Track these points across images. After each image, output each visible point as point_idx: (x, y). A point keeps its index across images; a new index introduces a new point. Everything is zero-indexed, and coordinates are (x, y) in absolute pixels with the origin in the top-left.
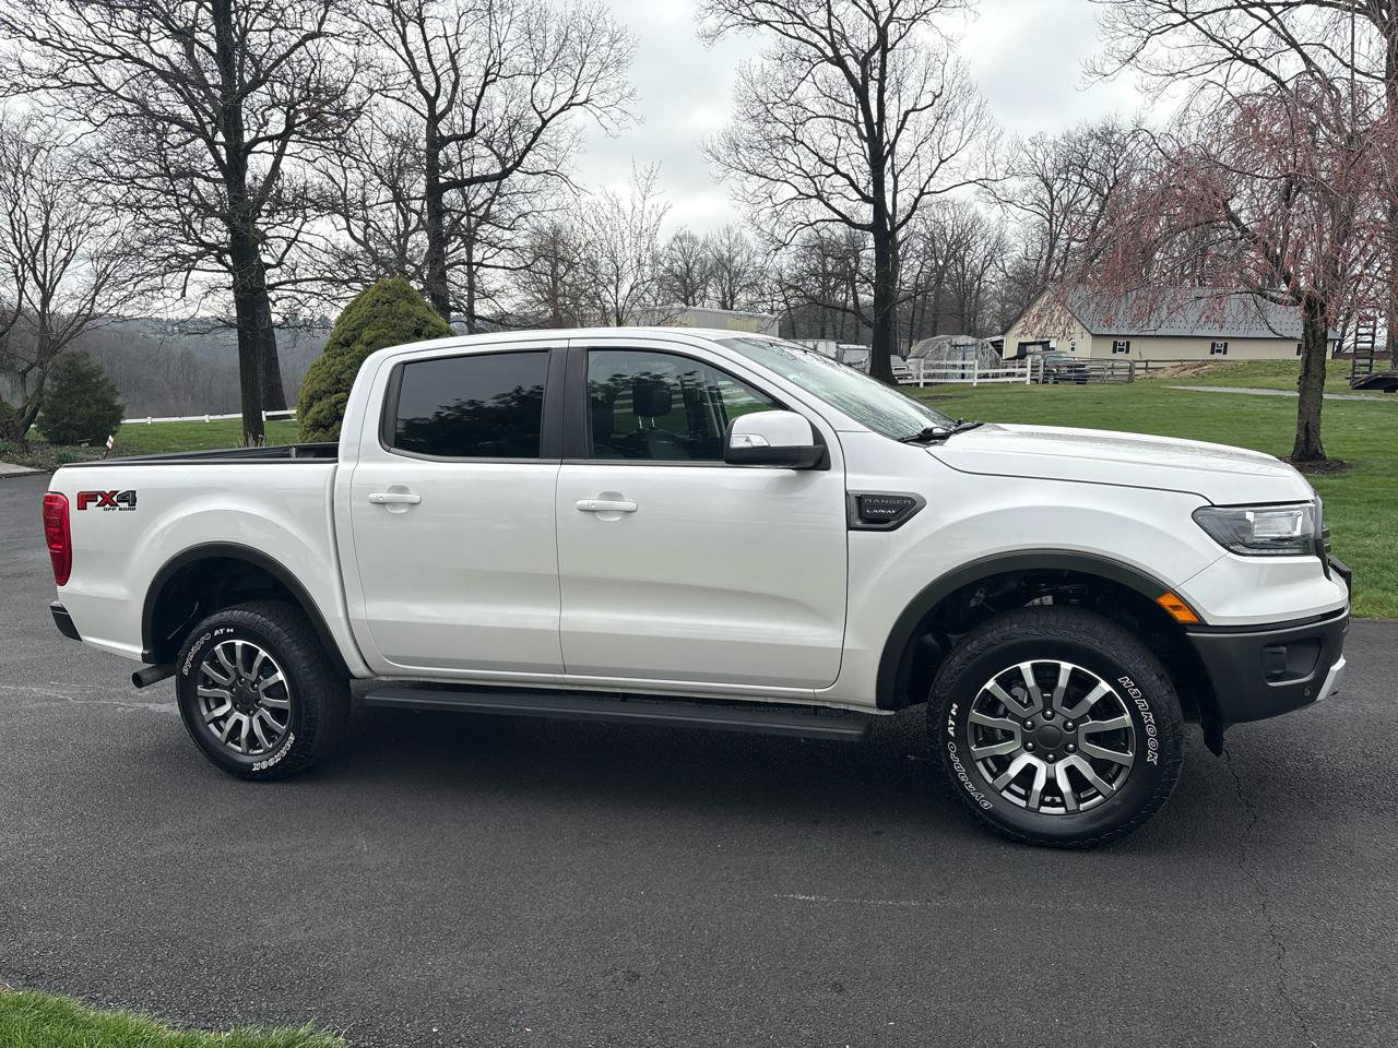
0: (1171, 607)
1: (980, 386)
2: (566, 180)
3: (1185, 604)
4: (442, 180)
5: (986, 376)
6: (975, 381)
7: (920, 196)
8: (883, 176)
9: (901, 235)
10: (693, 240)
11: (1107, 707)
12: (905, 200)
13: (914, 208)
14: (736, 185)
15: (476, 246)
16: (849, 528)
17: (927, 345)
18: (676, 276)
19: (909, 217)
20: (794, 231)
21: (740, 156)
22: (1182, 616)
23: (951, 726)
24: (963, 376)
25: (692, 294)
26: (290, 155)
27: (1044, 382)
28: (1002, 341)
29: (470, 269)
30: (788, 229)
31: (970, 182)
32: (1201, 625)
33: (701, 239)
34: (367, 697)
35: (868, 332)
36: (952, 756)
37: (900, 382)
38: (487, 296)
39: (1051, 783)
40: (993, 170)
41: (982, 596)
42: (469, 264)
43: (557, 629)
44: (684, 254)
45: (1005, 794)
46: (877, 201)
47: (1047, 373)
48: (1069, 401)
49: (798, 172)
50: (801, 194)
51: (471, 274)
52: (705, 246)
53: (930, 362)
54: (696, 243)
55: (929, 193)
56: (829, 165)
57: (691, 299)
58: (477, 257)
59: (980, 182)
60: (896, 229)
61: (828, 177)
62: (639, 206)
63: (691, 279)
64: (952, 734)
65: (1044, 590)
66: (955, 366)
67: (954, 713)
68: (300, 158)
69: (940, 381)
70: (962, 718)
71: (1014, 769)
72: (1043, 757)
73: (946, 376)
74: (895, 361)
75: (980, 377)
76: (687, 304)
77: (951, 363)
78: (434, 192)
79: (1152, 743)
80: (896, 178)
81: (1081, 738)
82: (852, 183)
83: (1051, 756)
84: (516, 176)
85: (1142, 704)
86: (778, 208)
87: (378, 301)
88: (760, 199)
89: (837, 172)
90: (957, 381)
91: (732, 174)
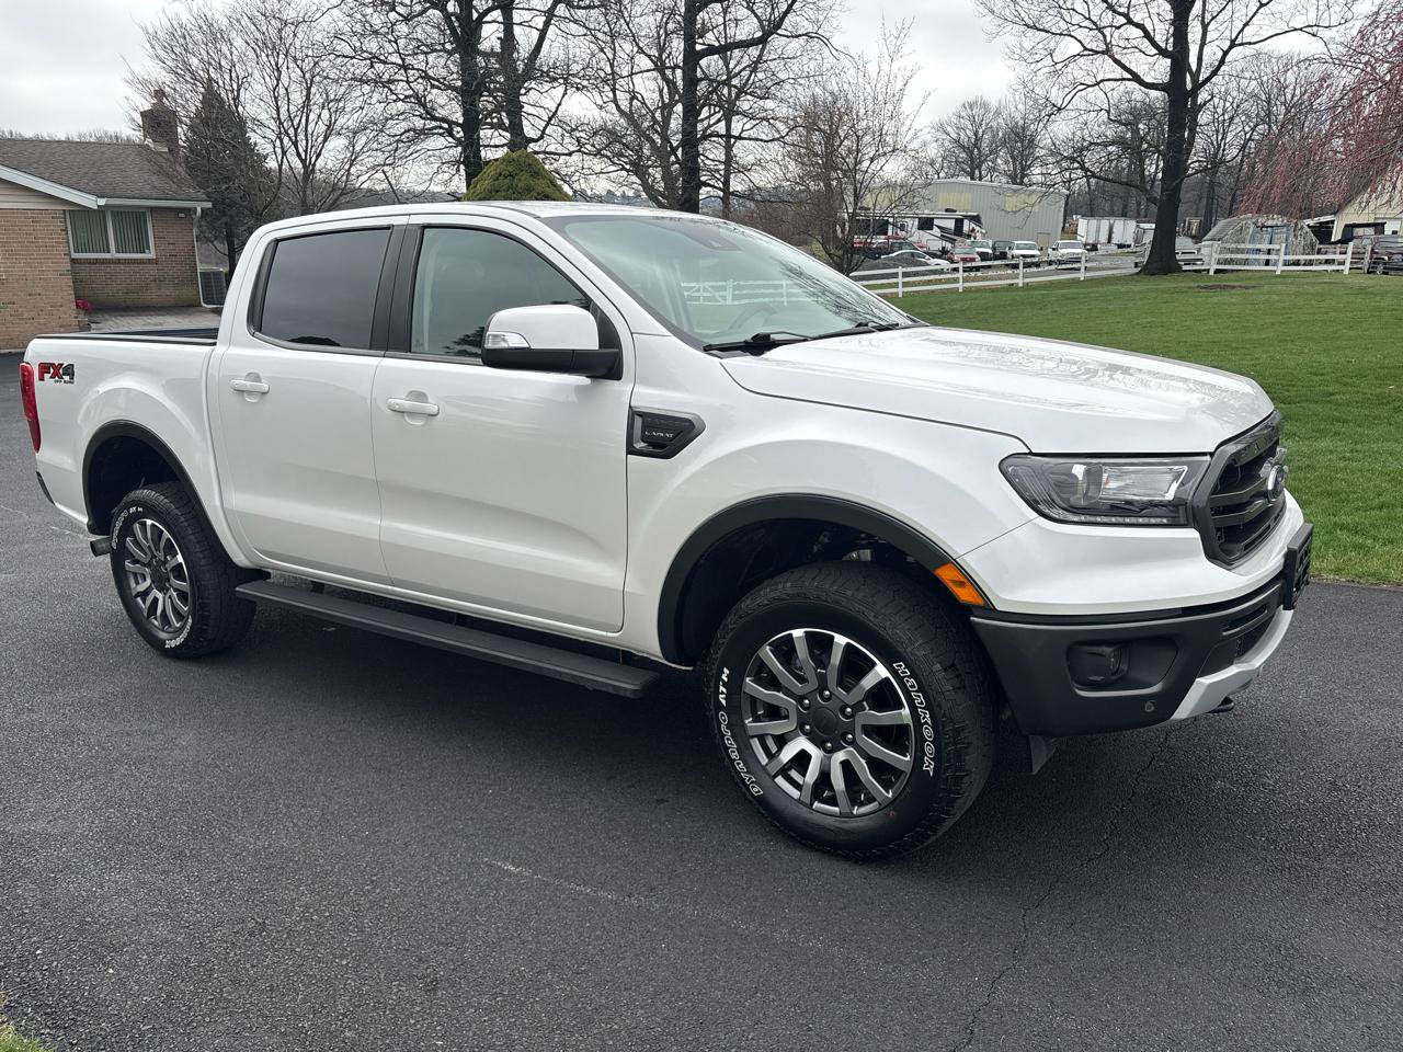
0: (954, 581)
1: (1284, 275)
2: (826, 42)
3: (968, 579)
4: (698, 47)
5: (1297, 263)
6: (1280, 269)
7: (1230, 48)
8: (1187, 26)
9: (1203, 96)
10: (985, 106)
11: (883, 696)
12: (1212, 54)
13: (1222, 62)
14: (1012, 41)
15: (735, 118)
16: (631, 451)
17: (1227, 225)
18: (963, 147)
19: (1214, 73)
20: (1073, 93)
21: (1018, 8)
22: (965, 595)
23: (723, 693)
24: (1267, 263)
25: (979, 167)
26: (520, 24)
27: (1369, 273)
28: (1333, 222)
29: (728, 142)
30: (1067, 90)
31: (1296, 29)
32: (988, 609)
33: (994, 105)
34: (237, 589)
35: (1154, 209)
36: (723, 727)
37: (1185, 268)
38: (746, 169)
39: (824, 777)
40: (1326, 15)
41: (826, 540)
42: (728, 136)
43: (378, 538)
44: (973, 122)
45: (780, 780)
46: (1178, 55)
47: (1376, 261)
48: (1375, 295)
49: (1087, 23)
50: (1086, 49)
51: (728, 148)
52: (998, 113)
53: (1228, 246)
54: (987, 110)
55: (1240, 45)
56: (1120, 14)
57: (977, 172)
58: (736, 129)
59: (1309, 29)
60: (1198, 86)
61: (1119, 28)
62: (885, 67)
63: (979, 149)
64: (724, 702)
65: (863, 542)
66: (1259, 251)
67: (726, 679)
68: (530, 26)
69: (1239, 267)
70: (735, 686)
71: (788, 754)
72: (819, 744)
73: (1246, 262)
74: (1183, 244)
75: (1286, 263)
76: (972, 179)
77: (1251, 246)
78: (692, 58)
79: (929, 749)
80: (1205, 27)
81: (858, 729)
82: (1147, 35)
83: (829, 745)
84: (776, 42)
85: (919, 699)
86: (1058, 66)
87: (500, 174)
88: (1037, 58)
89: (1130, 22)
90: (1258, 268)
91: (1008, 29)
